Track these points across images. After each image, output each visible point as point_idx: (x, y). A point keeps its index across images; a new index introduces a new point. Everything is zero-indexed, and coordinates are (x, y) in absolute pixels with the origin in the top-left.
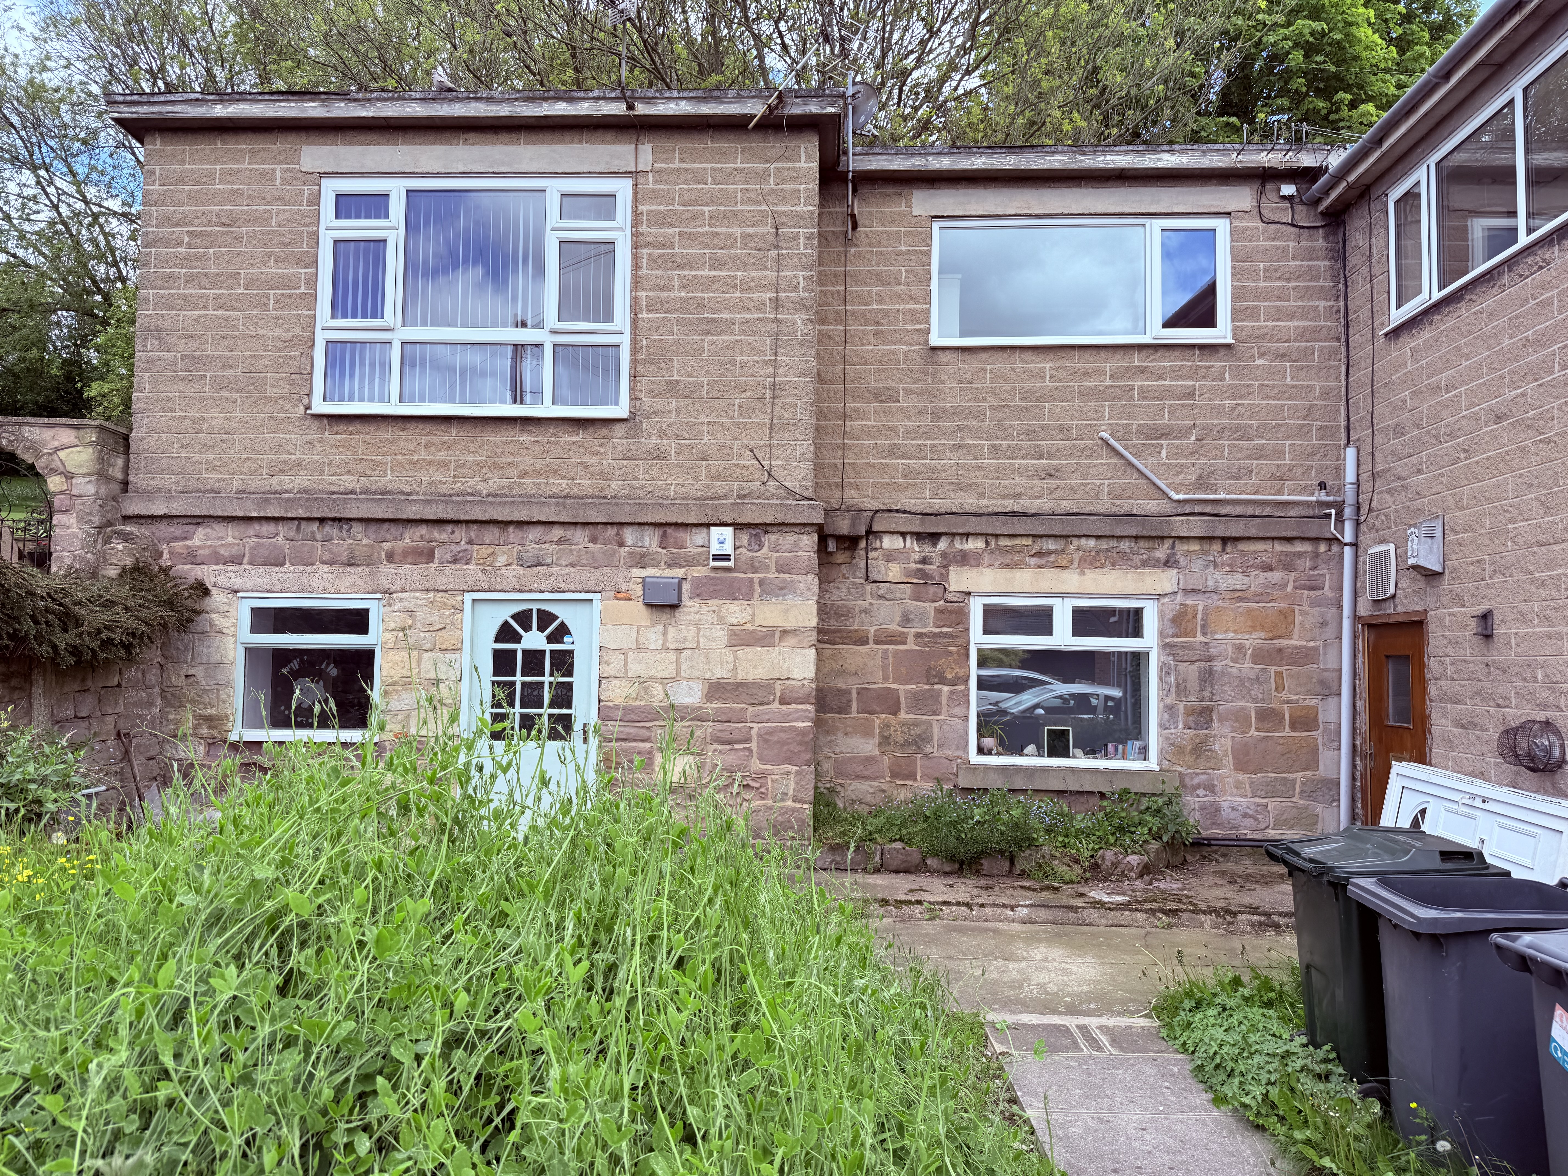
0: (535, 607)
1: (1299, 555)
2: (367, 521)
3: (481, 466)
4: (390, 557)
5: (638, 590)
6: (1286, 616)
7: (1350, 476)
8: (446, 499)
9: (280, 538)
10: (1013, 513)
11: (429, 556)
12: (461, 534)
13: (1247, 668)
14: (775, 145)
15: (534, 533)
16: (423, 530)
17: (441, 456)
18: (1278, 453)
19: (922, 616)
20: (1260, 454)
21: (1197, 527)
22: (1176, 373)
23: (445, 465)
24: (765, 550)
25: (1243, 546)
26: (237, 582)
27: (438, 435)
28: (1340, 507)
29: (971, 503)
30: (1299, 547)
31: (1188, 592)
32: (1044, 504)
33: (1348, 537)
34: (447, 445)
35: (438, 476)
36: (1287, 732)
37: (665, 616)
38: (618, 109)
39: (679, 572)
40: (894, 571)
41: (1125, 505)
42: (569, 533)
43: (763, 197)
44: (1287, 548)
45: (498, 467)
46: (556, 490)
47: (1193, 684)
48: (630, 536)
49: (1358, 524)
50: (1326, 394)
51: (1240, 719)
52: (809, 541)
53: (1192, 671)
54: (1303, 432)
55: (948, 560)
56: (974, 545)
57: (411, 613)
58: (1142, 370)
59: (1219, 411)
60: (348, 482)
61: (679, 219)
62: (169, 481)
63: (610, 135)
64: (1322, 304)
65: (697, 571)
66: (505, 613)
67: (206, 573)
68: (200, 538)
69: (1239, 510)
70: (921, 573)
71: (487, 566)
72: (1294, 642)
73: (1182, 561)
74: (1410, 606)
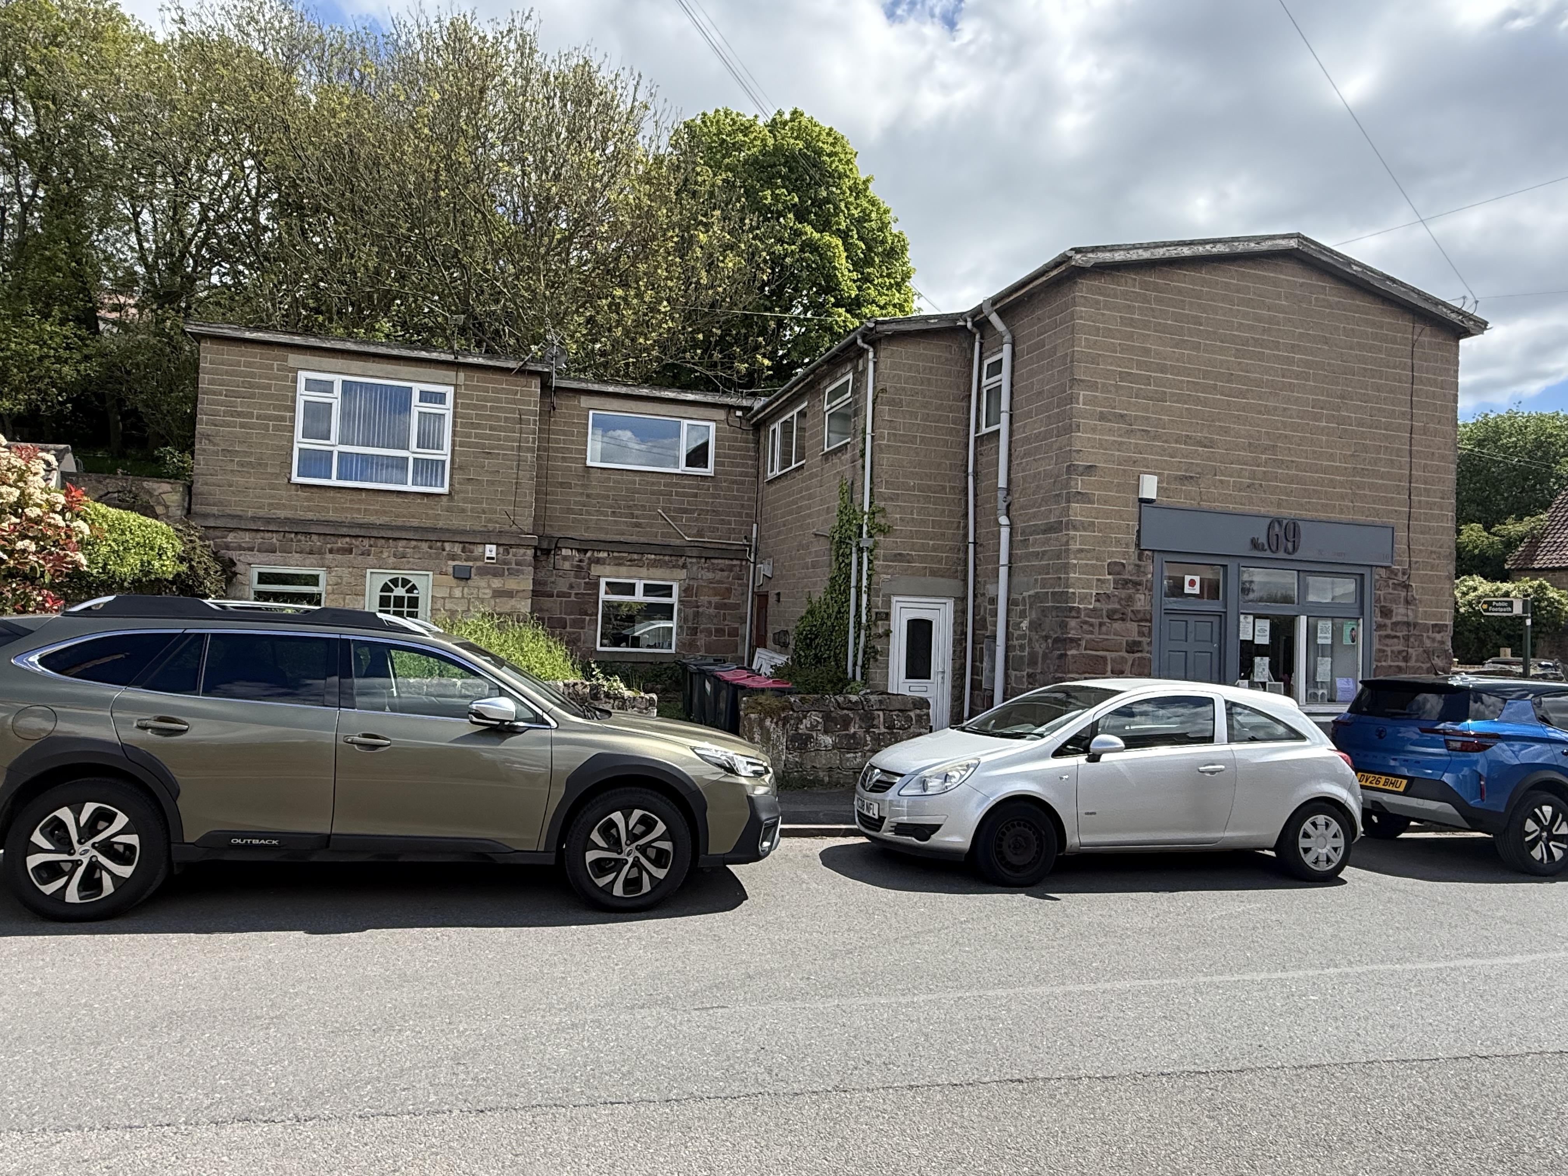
0: (400, 577)
1: (735, 565)
2: (319, 534)
3: (377, 511)
4: (331, 551)
5: (451, 570)
6: (729, 590)
8: (360, 526)
9: (274, 540)
10: (621, 542)
11: (351, 552)
12: (366, 542)
13: (712, 611)
14: (522, 380)
15: (404, 543)
16: (348, 539)
17: (356, 506)
18: (729, 523)
19: (579, 584)
21: (695, 552)
22: (690, 487)
23: (359, 510)
24: (510, 556)
25: (713, 561)
26: (251, 560)
27: (356, 496)
28: (750, 546)
29: (602, 537)
30: (735, 562)
31: (690, 579)
32: (634, 539)
33: (752, 560)
34: (361, 501)
35: (355, 515)
36: (726, 638)
37: (463, 583)
38: (451, 358)
39: (470, 564)
40: (567, 565)
41: (667, 541)
42: (419, 544)
43: (515, 402)
44: (730, 562)
45: (385, 512)
46: (413, 524)
47: (691, 617)
48: (447, 546)
49: (756, 554)
50: (749, 499)
51: (709, 632)
52: (530, 552)
53: (690, 611)
54: (740, 515)
55: (592, 561)
56: (603, 555)
57: (341, 577)
58: (677, 484)
60: (310, 515)
61: (475, 407)
62: (215, 510)
63: (445, 367)
64: (750, 462)
65: (479, 564)
66: (386, 579)
67: (234, 555)
68: (230, 538)
69: (713, 546)
70: (578, 566)
71: (379, 557)
72: (731, 601)
73: (689, 566)
74: (764, 589)
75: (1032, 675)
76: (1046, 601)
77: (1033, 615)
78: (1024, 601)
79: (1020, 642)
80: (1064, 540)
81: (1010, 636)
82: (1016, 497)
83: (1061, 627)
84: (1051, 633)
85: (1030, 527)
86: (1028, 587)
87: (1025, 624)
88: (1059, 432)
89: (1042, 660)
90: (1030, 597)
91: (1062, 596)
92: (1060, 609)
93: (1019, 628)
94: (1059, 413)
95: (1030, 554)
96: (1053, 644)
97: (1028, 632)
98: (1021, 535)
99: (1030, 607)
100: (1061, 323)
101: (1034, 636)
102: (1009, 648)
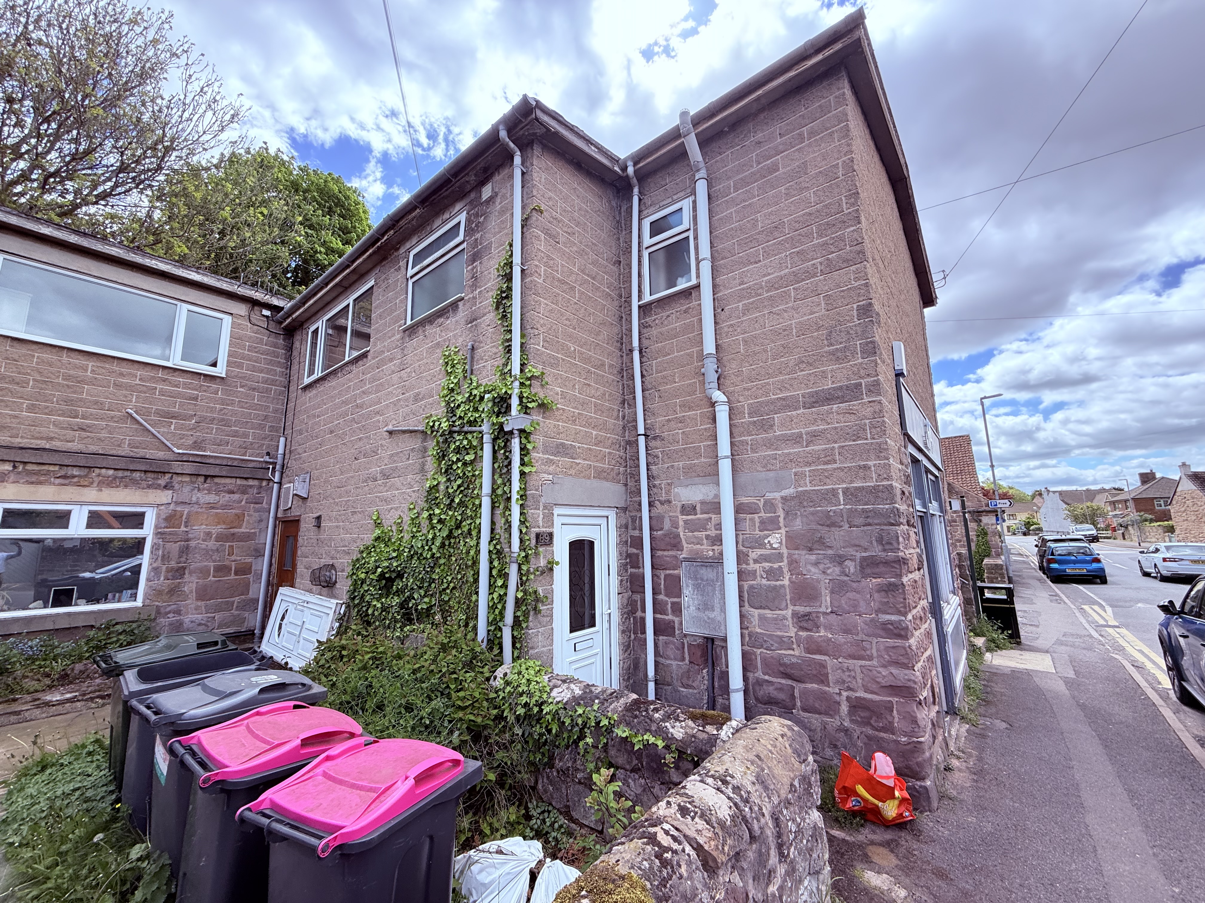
1: (251, 487)
6: (240, 517)
7: (281, 451)
10: (44, 449)
13: (212, 544)
18: (245, 435)
20: (235, 434)
21: (188, 468)
22: (186, 386)
25: (217, 480)
28: (275, 464)
30: (251, 482)
31: (177, 503)
32: (74, 446)
33: (276, 479)
36: (233, 577)
41: (141, 453)
44: (244, 482)
47: (174, 554)
49: (282, 473)
50: (276, 411)
51: (204, 572)
53: (174, 548)
54: (261, 427)
56: (2, 467)
58: (164, 380)
59: (212, 410)
64: (278, 369)
69: (218, 462)
72: (242, 530)
73: (177, 486)
74: (295, 512)
75: (807, 616)
76: (830, 503)
77: (798, 524)
78: (770, 505)
79: (767, 565)
80: (868, 411)
81: (741, 558)
82: (731, 368)
83: (880, 540)
84: (851, 551)
85: (773, 402)
86: (779, 485)
87: (776, 539)
88: (831, 267)
89: (832, 592)
90: (784, 499)
91: (874, 491)
92: (877, 513)
93: (762, 546)
94: (826, 244)
95: (777, 438)
96: (862, 568)
97: (785, 551)
98: (751, 415)
99: (787, 514)
100: (812, 133)
101: (804, 557)
102: (741, 575)
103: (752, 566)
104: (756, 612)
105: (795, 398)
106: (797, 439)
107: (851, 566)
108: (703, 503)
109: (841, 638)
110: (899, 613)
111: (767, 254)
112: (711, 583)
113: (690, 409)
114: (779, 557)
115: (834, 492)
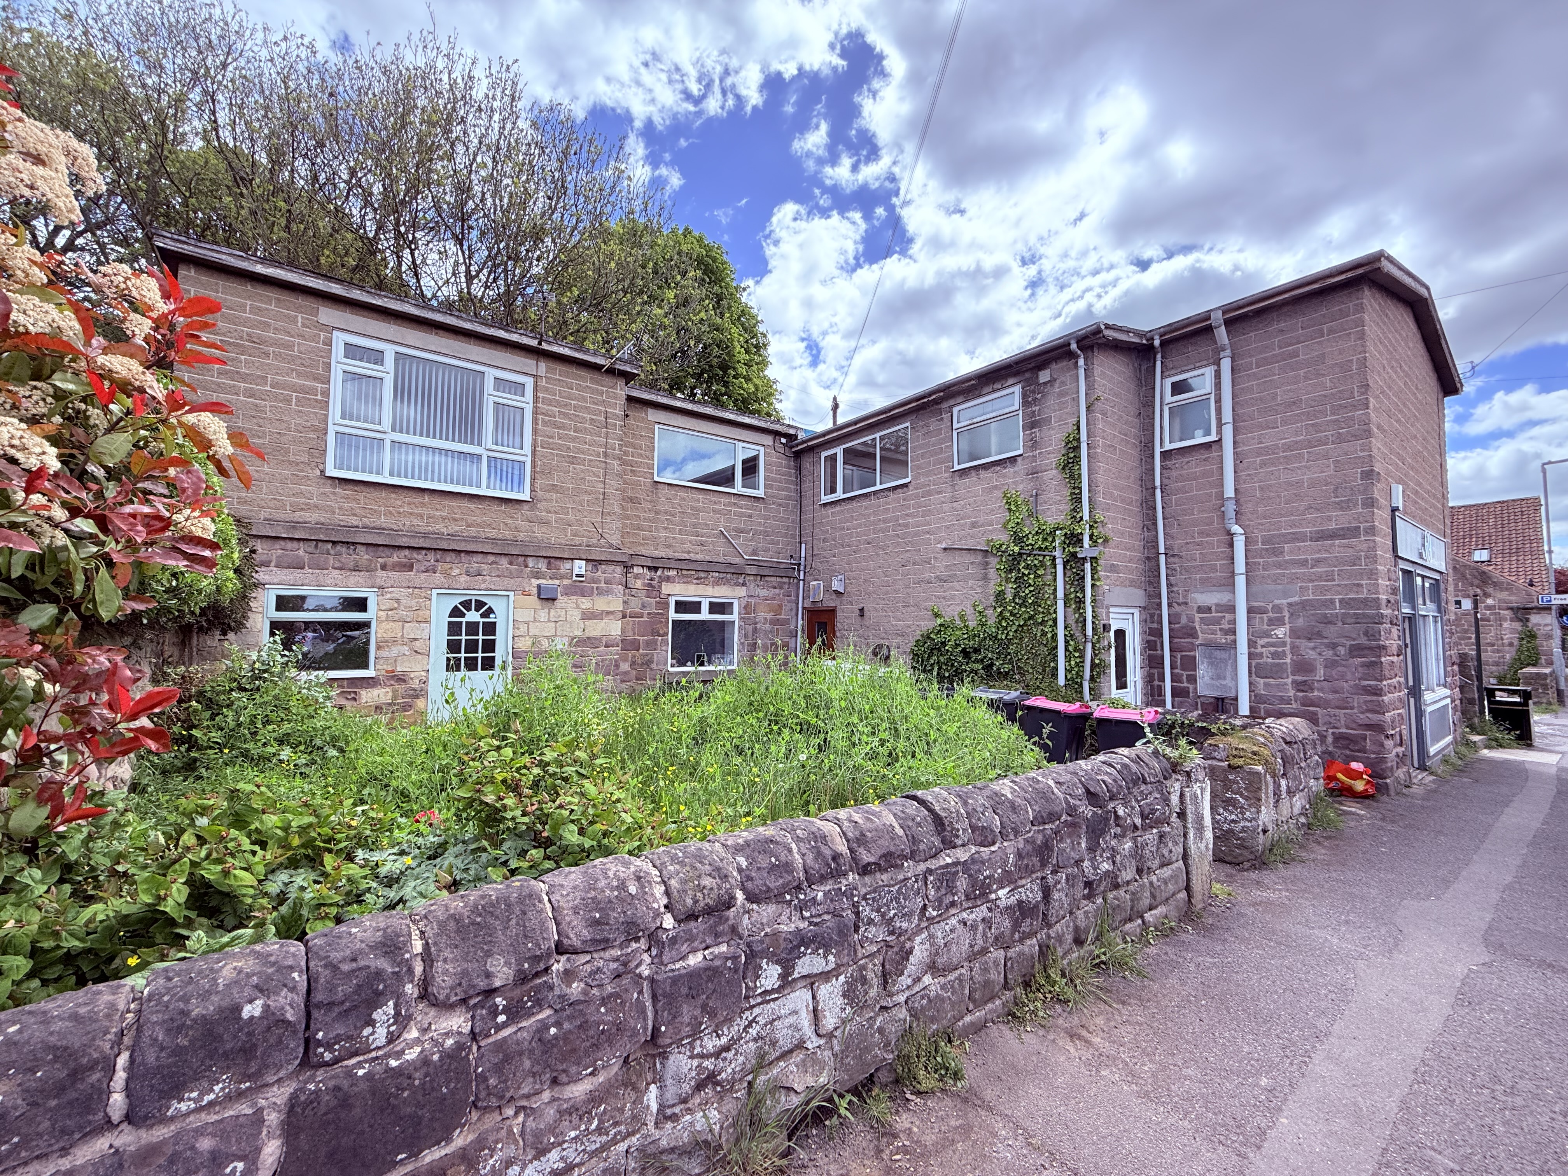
0: (474, 598)
1: (785, 583)
2: (367, 545)
3: (444, 519)
4: (384, 567)
5: (534, 591)
6: (780, 606)
7: (803, 555)
8: (424, 535)
9: (301, 552)
10: (688, 560)
11: (411, 568)
12: (431, 556)
13: (768, 627)
15: (479, 558)
16: (407, 552)
17: (419, 511)
18: (778, 543)
19: (650, 604)
20: (772, 542)
21: (753, 570)
22: (746, 507)
23: (421, 516)
24: (600, 573)
25: (767, 579)
26: (267, 578)
27: (417, 499)
28: (799, 565)
30: (785, 580)
31: (749, 596)
32: (699, 557)
33: (802, 577)
34: (423, 505)
35: (415, 522)
37: (549, 604)
38: (534, 343)
39: (557, 582)
40: (639, 584)
41: (728, 559)
42: (498, 559)
43: (600, 403)
44: (781, 580)
45: (455, 520)
46: (490, 536)
47: (749, 633)
48: (531, 562)
49: (805, 572)
52: (619, 569)
55: (662, 580)
56: (672, 573)
58: (734, 504)
59: (760, 524)
60: (354, 521)
63: (526, 354)
64: (790, 487)
65: (566, 582)
66: (456, 601)
69: (766, 564)
70: (650, 585)
71: (447, 574)
72: (783, 617)
73: (747, 584)
75: (1304, 683)
76: (1327, 608)
77: (1300, 622)
78: (1277, 609)
79: (1272, 649)
80: (1364, 546)
81: (1251, 644)
82: (1248, 507)
83: (1366, 634)
84: (1343, 641)
85: (1283, 535)
86: (1285, 595)
87: (1280, 632)
88: (1340, 439)
89: (1326, 667)
90: (1290, 605)
91: (1365, 602)
92: (1365, 616)
93: (1270, 636)
94: (1337, 420)
95: (1286, 562)
96: (1351, 651)
97: (1288, 640)
98: (1263, 543)
99: (1292, 614)
100: (1331, 331)
101: (1303, 644)
102: (1251, 656)
103: (1259, 650)
104: (1262, 681)
105: (1304, 533)
106: (1304, 563)
107: (1342, 651)
108: (1217, 605)
109: (1330, 696)
110: (1376, 679)
111: (1285, 422)
112: (1224, 661)
113: (1208, 535)
114: (1284, 644)
115: (1332, 601)
